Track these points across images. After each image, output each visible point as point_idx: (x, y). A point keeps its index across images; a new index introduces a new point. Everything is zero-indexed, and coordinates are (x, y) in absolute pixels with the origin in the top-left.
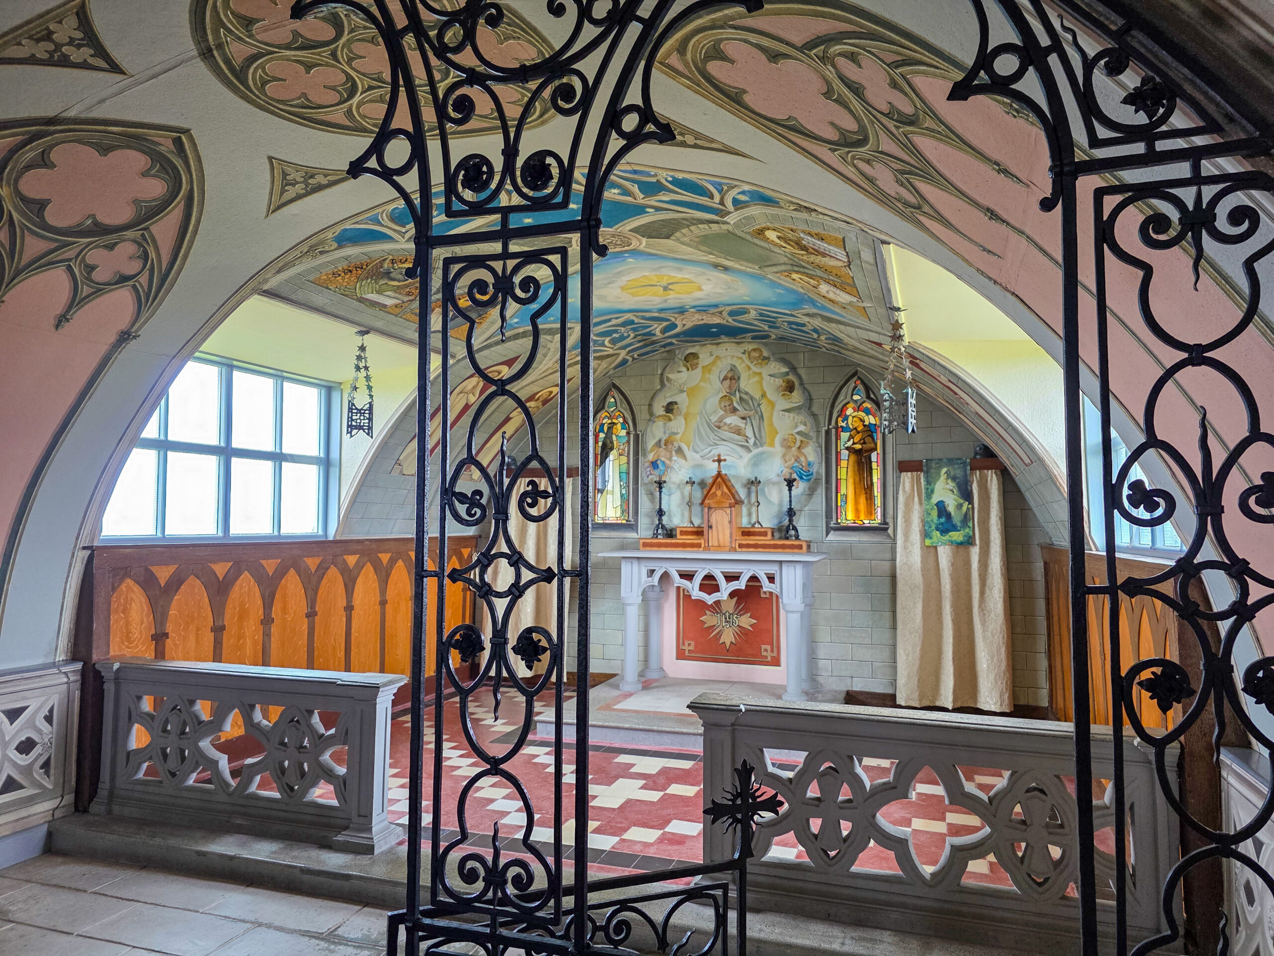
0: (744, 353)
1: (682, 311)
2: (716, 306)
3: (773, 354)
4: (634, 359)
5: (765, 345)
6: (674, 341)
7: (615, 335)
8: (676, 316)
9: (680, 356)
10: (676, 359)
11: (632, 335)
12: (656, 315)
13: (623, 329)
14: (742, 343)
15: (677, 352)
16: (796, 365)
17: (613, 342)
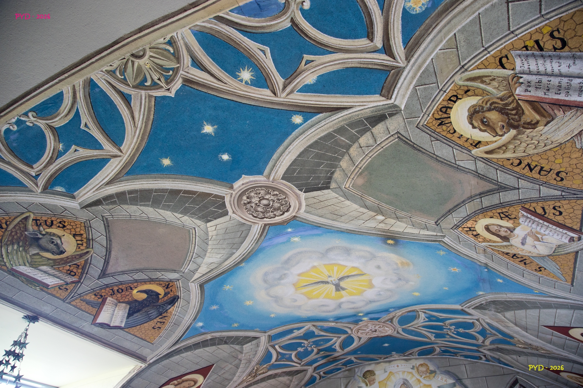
0: (413, 368)
1: (355, 319)
2: (386, 311)
3: (438, 368)
4: (321, 377)
5: (430, 360)
6: (352, 358)
7: (300, 349)
8: (352, 326)
9: (359, 373)
10: (356, 377)
11: (315, 350)
12: (332, 324)
13: (305, 342)
14: (410, 359)
15: (357, 370)
16: (461, 377)
17: (300, 356)
